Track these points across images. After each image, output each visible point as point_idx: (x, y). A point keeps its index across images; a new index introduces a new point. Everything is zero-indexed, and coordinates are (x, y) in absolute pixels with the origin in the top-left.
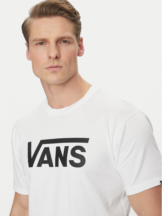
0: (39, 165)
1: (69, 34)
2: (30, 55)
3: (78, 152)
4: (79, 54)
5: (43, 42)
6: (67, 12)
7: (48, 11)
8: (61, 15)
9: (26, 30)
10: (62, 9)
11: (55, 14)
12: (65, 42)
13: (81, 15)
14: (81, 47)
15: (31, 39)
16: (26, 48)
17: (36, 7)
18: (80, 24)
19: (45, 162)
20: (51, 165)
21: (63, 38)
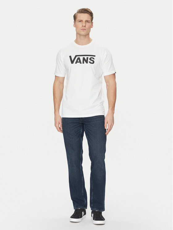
0: (76, 63)
1: (89, 19)
2: (75, 25)
3: (92, 59)
4: (92, 27)
5: (81, 21)
6: (90, 12)
7: (84, 12)
8: (88, 13)
9: (75, 17)
10: (88, 11)
11: (86, 13)
12: (88, 22)
13: (93, 14)
14: (92, 25)
15: (77, 20)
16: (73, 23)
17: (80, 10)
18: (93, 17)
19: (78, 62)
20: (81, 63)
21: (88, 21)
